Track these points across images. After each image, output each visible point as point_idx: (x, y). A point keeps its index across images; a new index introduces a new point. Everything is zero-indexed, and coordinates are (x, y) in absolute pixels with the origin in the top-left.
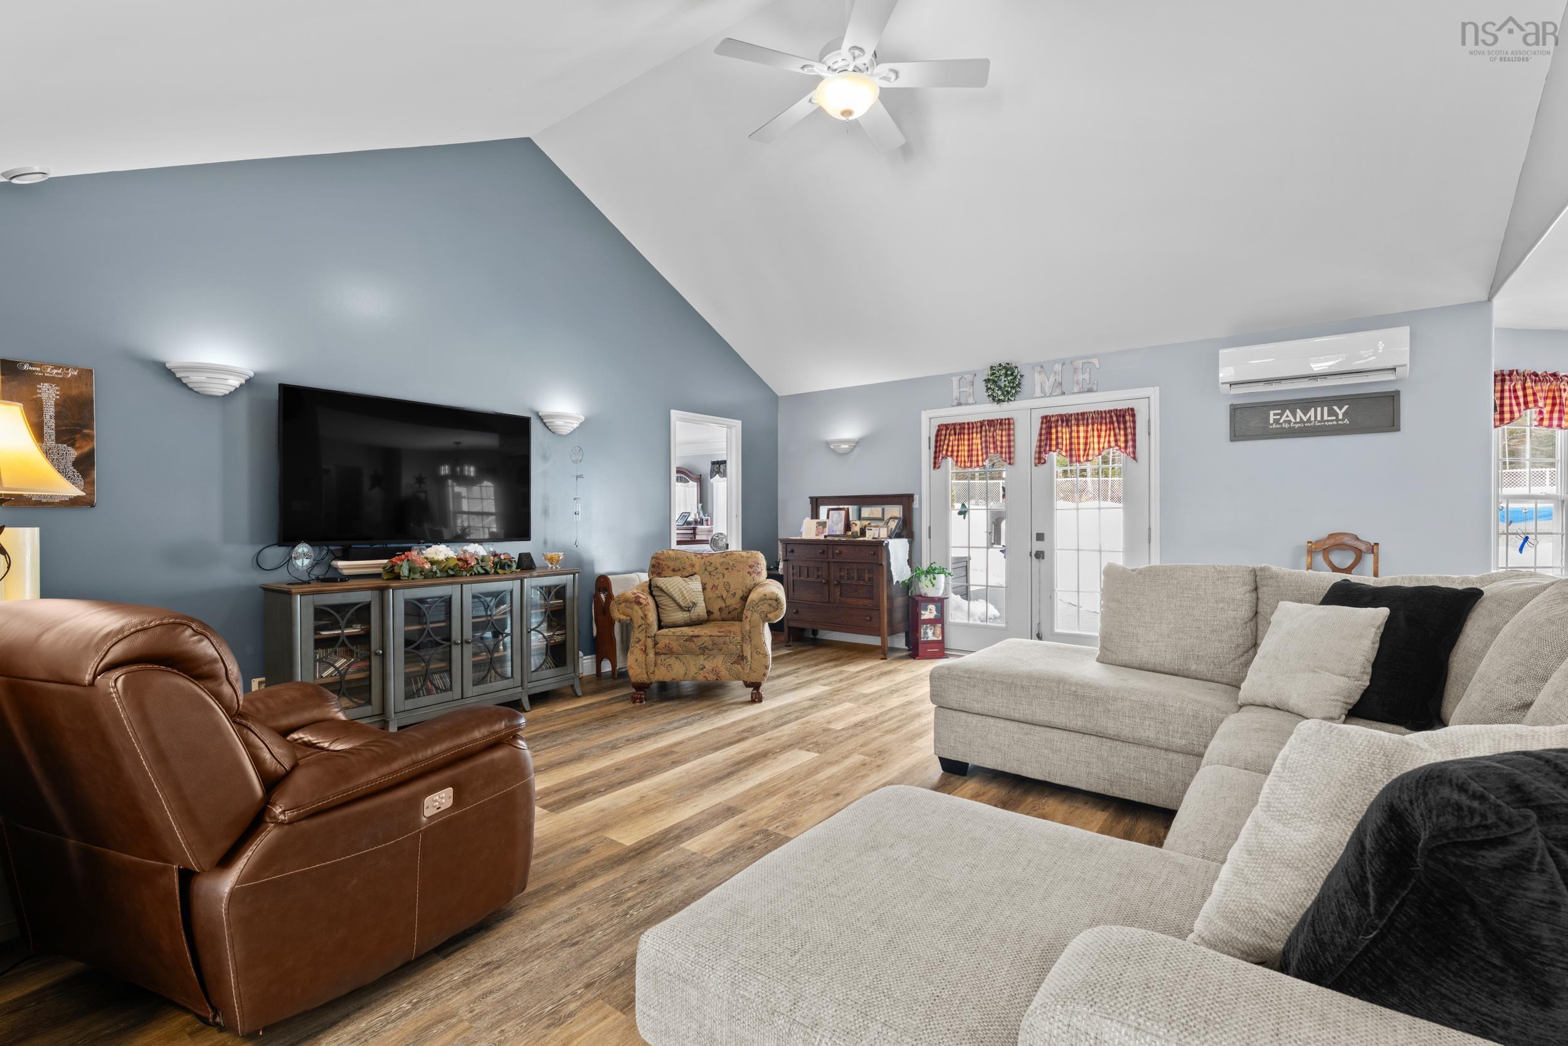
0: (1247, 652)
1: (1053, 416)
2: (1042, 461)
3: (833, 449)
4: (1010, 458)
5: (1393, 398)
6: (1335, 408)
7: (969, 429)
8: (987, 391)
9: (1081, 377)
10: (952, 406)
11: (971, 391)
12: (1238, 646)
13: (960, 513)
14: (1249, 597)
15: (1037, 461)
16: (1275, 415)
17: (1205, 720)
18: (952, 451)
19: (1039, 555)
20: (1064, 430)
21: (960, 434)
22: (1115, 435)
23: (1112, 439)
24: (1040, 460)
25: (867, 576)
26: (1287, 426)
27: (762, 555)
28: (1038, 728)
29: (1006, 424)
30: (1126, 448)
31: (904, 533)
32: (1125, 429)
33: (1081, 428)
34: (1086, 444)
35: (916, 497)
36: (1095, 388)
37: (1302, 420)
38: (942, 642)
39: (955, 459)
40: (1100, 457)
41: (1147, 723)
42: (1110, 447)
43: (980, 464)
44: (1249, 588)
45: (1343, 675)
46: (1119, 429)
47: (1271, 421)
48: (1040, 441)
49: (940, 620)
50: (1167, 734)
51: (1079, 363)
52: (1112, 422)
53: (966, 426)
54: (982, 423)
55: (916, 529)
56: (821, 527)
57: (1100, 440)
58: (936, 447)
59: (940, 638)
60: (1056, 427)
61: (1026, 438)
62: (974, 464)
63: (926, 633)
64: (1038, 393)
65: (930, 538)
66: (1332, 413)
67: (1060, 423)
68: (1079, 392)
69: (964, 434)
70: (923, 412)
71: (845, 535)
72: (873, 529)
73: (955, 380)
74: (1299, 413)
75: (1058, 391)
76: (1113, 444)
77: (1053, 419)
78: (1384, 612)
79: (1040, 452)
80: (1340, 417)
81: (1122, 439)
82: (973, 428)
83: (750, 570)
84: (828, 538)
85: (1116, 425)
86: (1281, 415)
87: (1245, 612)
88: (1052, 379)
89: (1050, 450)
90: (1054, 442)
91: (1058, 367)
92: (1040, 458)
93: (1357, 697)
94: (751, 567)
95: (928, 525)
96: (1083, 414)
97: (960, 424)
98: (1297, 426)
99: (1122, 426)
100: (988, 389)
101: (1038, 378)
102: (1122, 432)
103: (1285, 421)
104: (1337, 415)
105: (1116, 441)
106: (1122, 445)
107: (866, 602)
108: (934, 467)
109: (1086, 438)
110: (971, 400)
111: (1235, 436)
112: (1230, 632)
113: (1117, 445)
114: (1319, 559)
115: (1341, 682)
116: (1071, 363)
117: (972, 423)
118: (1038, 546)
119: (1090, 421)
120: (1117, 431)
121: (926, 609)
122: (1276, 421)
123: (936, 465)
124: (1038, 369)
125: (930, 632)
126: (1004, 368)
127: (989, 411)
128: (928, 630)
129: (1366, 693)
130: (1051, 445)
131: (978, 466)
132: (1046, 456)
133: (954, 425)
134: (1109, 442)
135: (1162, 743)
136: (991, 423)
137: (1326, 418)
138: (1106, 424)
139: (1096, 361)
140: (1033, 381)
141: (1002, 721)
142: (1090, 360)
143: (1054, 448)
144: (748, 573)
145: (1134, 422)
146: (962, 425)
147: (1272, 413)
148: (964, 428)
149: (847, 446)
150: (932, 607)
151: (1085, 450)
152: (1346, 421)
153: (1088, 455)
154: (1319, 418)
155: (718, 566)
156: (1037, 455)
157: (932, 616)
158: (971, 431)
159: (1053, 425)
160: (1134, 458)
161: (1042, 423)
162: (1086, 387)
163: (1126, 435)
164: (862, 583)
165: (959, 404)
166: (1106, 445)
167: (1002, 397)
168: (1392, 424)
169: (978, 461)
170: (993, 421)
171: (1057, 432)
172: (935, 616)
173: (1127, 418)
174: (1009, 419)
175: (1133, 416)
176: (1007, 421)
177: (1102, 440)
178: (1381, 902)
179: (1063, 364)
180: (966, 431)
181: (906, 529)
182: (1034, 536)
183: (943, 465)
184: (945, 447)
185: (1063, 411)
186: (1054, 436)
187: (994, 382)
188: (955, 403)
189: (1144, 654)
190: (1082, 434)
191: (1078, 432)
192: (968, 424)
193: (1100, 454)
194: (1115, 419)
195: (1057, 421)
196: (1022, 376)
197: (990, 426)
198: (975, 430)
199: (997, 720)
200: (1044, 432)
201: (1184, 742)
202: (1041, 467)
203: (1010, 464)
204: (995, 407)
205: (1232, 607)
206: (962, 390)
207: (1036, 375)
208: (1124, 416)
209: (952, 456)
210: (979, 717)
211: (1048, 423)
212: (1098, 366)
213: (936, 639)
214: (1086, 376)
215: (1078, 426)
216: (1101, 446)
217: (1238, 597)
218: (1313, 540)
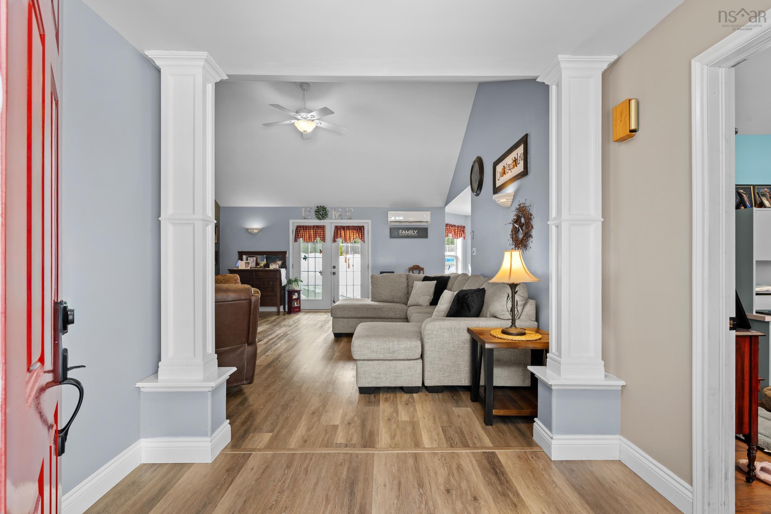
0: (406, 295)
1: (339, 226)
2: (335, 241)
3: (249, 232)
4: (324, 240)
5: (426, 229)
6: (414, 231)
7: (309, 228)
8: (316, 215)
9: (348, 214)
10: (302, 219)
11: (309, 214)
12: (405, 293)
13: (304, 259)
14: (406, 281)
15: (333, 241)
16: (401, 231)
17: (404, 310)
18: (303, 236)
19: (334, 273)
20: (343, 231)
21: (305, 230)
22: (358, 234)
23: (358, 235)
24: (334, 241)
25: (271, 283)
26: (404, 235)
27: (238, 276)
28: (363, 319)
29: (323, 228)
30: (361, 238)
31: (283, 266)
32: (361, 232)
33: (348, 231)
34: (349, 236)
35: (287, 253)
36: (352, 218)
37: (407, 234)
38: (300, 307)
39: (304, 239)
40: (353, 241)
41: (391, 312)
42: (357, 238)
43: (313, 241)
44: (406, 279)
45: (429, 296)
46: (360, 232)
47: (400, 233)
48: (335, 234)
49: (299, 299)
50: (396, 315)
51: (347, 209)
52: (358, 230)
53: (308, 227)
54: (314, 226)
55: (287, 265)
56: (247, 264)
57: (354, 235)
58: (296, 234)
59: (299, 305)
60: (340, 230)
61: (329, 233)
62: (311, 241)
63: (294, 304)
64: (334, 217)
65: (293, 268)
66: (414, 232)
67: (341, 229)
68: (347, 219)
69: (307, 230)
70: (290, 220)
71: (256, 267)
72: (273, 265)
73: (303, 210)
74: (406, 231)
75: (340, 218)
76: (358, 237)
77: (339, 227)
78: (436, 281)
79: (334, 238)
80: (416, 233)
81: (360, 235)
82: (310, 228)
83: (235, 281)
84: (252, 269)
85: (359, 231)
86: (402, 231)
87: (406, 285)
88: (338, 213)
89: (338, 238)
90: (339, 235)
91: (340, 210)
92: (334, 240)
93: (431, 301)
94: (236, 280)
95: (292, 263)
96: (349, 226)
97: (305, 226)
98: (406, 235)
99: (360, 231)
100: (316, 214)
101: (334, 213)
102: (360, 233)
103: (403, 233)
104: (415, 233)
105: (359, 236)
106: (360, 237)
107: (270, 293)
108: (295, 241)
109: (350, 234)
110: (309, 218)
111: (391, 237)
112: (403, 290)
113: (359, 237)
114: (411, 272)
115: (429, 297)
116: (345, 209)
117: (310, 226)
118: (333, 270)
119: (351, 229)
120: (359, 233)
121: (294, 295)
122: (401, 233)
123: (296, 240)
124: (334, 209)
125: (296, 304)
126: (322, 208)
127: (316, 222)
128: (295, 303)
129: (433, 299)
130: (338, 236)
131: (312, 242)
132: (337, 240)
133: (303, 226)
134: (357, 236)
135: (394, 317)
136: (317, 227)
137: (412, 233)
138: (356, 230)
139: (352, 209)
140: (332, 213)
141: (353, 319)
142: (351, 209)
143: (339, 237)
144: (235, 283)
145: (364, 230)
146: (306, 227)
147: (400, 231)
148: (307, 228)
149: (256, 231)
150: (296, 294)
151: (349, 238)
152: (417, 235)
153: (350, 240)
154: (411, 233)
155: (222, 280)
156: (333, 239)
157: (296, 297)
158: (309, 229)
159: (339, 229)
160: (364, 242)
161: (335, 228)
162: (349, 218)
163: (361, 234)
164: (269, 286)
165: (305, 219)
166: (356, 237)
167: (321, 218)
168: (426, 236)
169: (312, 240)
170: (318, 226)
171: (340, 232)
172: (297, 297)
173: (362, 229)
174: (324, 226)
175: (364, 228)
176: (323, 227)
177: (355, 235)
178: (457, 306)
179: (342, 209)
180: (308, 229)
181: (284, 266)
182: (332, 267)
183: (298, 240)
184: (300, 234)
185: (342, 225)
186: (339, 233)
187: (318, 212)
188: (303, 218)
189: (384, 298)
190: (348, 233)
191: (347, 232)
192: (309, 226)
193: (353, 240)
194: (358, 229)
195: (340, 228)
196: (328, 211)
197: (317, 228)
198: (311, 229)
199: (352, 319)
200: (336, 231)
201: (399, 316)
202: (335, 243)
203: (324, 242)
204: (318, 221)
205: (403, 284)
206: (306, 213)
207: (333, 211)
208: (361, 228)
209: (302, 238)
210: (346, 319)
211: (337, 228)
212: (353, 211)
213: (297, 306)
214: (349, 214)
215: (347, 230)
216: (354, 237)
217: (404, 281)
218: (410, 267)
